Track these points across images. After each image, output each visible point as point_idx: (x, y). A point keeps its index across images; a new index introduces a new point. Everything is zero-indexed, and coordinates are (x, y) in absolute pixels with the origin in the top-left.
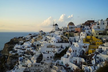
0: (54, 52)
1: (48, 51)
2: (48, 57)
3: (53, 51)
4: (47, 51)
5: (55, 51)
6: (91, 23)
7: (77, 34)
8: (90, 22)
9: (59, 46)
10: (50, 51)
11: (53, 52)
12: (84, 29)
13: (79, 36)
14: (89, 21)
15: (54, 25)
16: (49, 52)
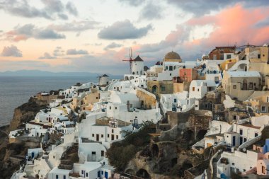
0: (113, 136)
1: (98, 136)
2: (94, 153)
3: (111, 134)
4: (93, 135)
5: (115, 134)
6: (225, 55)
7: (181, 86)
8: (223, 50)
9: (128, 121)
10: (102, 136)
11: (110, 136)
12: (204, 72)
13: (186, 92)
14: (221, 48)
15: (131, 61)
16: (100, 136)
